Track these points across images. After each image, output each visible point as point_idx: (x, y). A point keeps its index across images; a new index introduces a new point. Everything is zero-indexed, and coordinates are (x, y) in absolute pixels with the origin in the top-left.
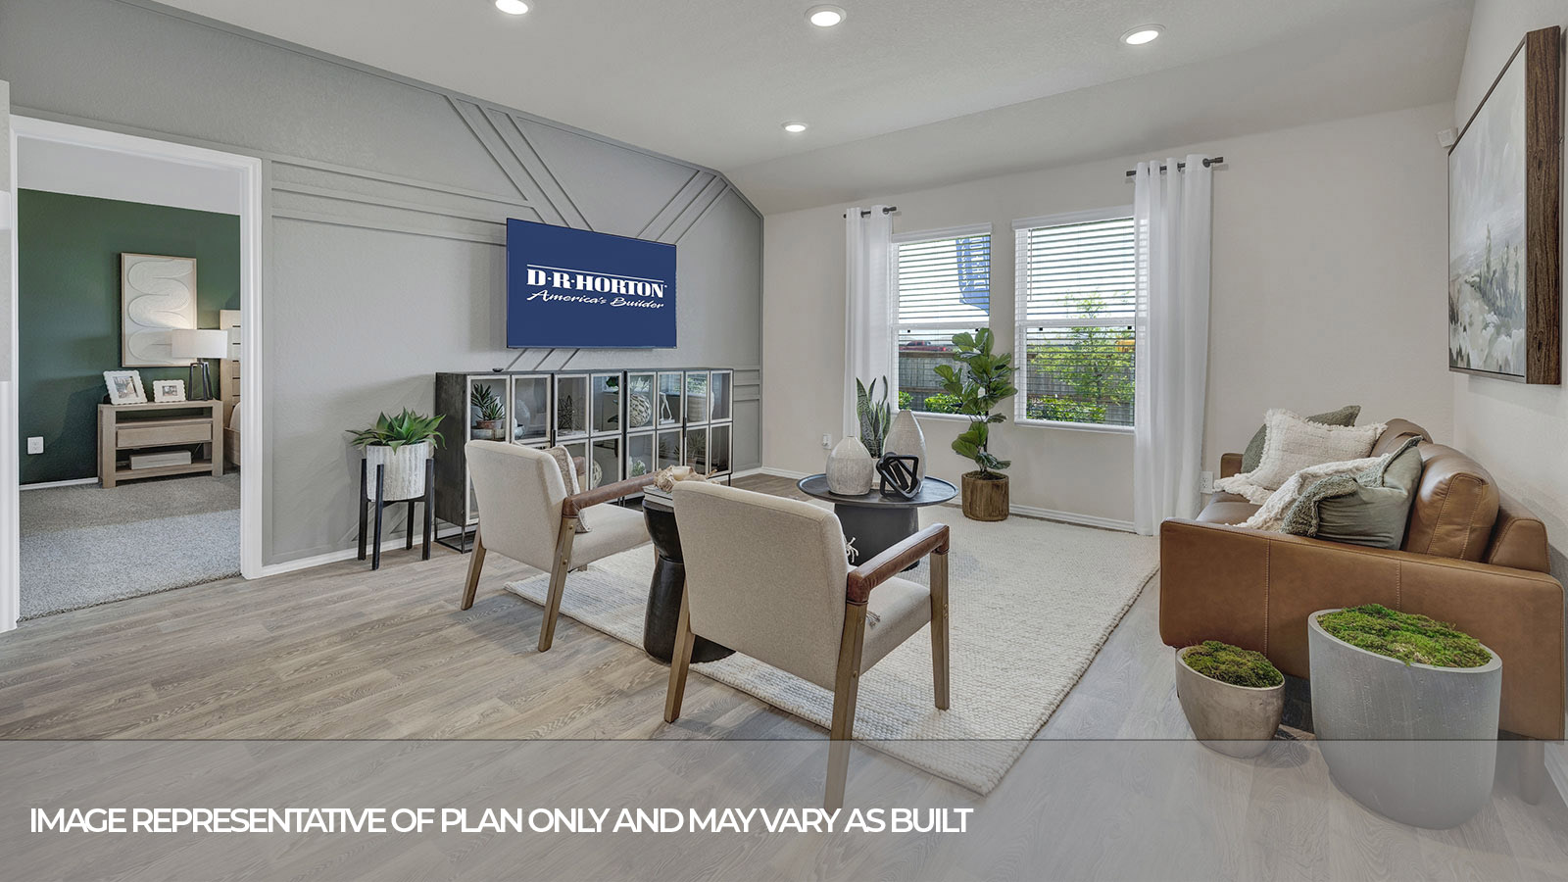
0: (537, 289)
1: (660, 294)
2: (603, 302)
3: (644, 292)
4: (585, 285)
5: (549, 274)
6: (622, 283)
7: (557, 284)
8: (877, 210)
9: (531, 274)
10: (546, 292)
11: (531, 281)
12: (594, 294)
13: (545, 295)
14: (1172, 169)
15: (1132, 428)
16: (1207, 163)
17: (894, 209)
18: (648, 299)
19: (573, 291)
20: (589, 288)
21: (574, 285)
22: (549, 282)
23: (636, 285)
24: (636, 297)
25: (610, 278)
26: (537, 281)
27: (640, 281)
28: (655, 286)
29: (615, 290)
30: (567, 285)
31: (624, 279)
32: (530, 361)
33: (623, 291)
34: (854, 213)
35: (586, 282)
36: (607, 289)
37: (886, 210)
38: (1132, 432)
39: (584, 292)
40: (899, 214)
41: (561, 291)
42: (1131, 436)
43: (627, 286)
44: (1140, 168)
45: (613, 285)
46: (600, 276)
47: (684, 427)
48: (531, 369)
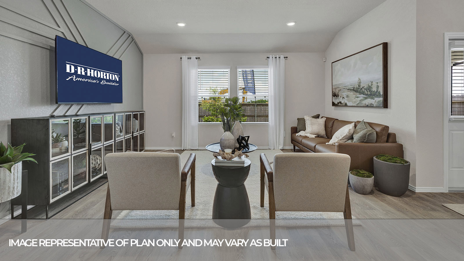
0: (70, 74)
1: (118, 80)
2: (98, 82)
3: (112, 79)
4: (91, 74)
5: (76, 67)
6: (105, 74)
7: (79, 73)
8: (193, 57)
9: (68, 66)
10: (75, 76)
11: (68, 70)
12: (94, 78)
13: (74, 78)
14: (278, 58)
15: (268, 122)
16: (284, 57)
17: (199, 58)
18: (113, 81)
19: (86, 76)
20: (92, 75)
21: (86, 73)
22: (76, 72)
23: (109, 75)
24: (109, 81)
25: (100, 71)
26: (70, 71)
27: (111, 73)
28: (116, 76)
29: (102, 77)
30: (83, 73)
31: (105, 72)
32: (61, 110)
33: (105, 77)
34: (185, 58)
35: (91, 73)
36: (99, 76)
37: (196, 58)
38: (268, 123)
39: (90, 77)
40: (200, 60)
41: (81, 76)
42: (268, 125)
43: (106, 75)
44: (271, 57)
45: (101, 75)
46: (96, 70)
47: (133, 135)
48: (74, 114)
